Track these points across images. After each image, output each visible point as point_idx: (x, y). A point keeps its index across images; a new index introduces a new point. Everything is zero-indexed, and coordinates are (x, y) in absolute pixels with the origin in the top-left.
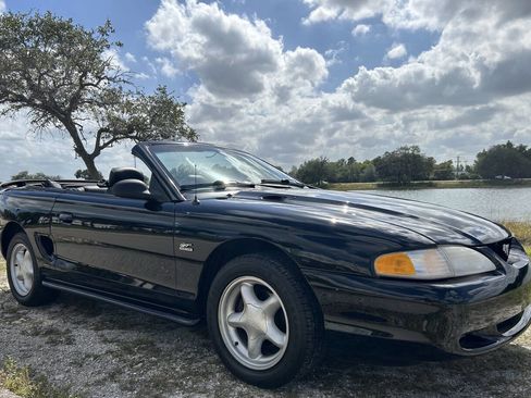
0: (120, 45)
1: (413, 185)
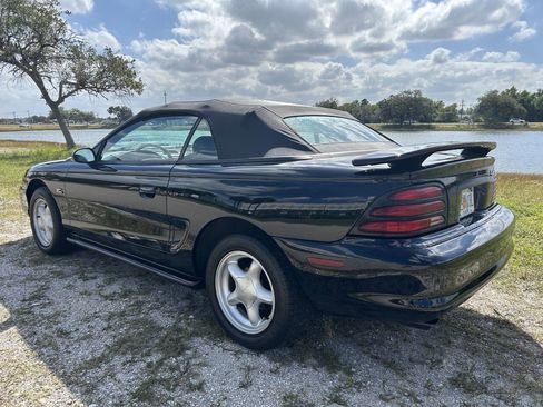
0: (68, 13)
1: (414, 127)
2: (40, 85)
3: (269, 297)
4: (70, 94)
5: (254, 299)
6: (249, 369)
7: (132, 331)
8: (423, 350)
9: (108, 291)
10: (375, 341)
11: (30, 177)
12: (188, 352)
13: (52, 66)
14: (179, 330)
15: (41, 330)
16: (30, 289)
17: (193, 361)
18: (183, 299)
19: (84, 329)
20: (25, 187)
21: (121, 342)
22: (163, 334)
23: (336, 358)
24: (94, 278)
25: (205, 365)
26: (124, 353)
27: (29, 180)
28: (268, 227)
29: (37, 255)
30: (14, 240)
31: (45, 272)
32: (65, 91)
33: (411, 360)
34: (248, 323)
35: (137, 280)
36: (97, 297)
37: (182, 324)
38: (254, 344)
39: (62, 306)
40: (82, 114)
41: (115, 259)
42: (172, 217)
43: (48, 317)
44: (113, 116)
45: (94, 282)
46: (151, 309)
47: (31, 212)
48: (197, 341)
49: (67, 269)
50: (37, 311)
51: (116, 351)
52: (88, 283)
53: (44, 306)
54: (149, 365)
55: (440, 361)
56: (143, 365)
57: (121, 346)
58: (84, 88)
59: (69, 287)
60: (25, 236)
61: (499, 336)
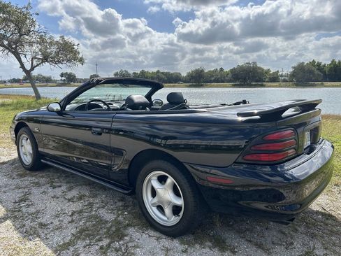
0: (37, 14)
2: (19, 59)
3: (180, 202)
4: (38, 65)
5: (169, 203)
6: (168, 250)
7: (88, 223)
8: (280, 236)
9: (70, 195)
10: (247, 230)
11: (17, 120)
12: (126, 238)
13: (27, 48)
14: (119, 223)
15: (28, 223)
16: (18, 195)
17: (130, 244)
18: (119, 201)
19: (56, 222)
20: (14, 127)
21: (81, 231)
22: (109, 225)
23: (224, 242)
24: (60, 186)
25: (138, 247)
26: (84, 239)
27: (16, 122)
28: (179, 155)
29: (22, 171)
30: (6, 160)
31: (27, 183)
32: (35, 63)
33: (273, 243)
34: (165, 218)
35: (88, 188)
36: (63, 199)
37: (120, 218)
38: (170, 232)
39: (40, 206)
40: (44, 77)
41: (73, 174)
42: (114, 148)
43: (32, 214)
44: (63, 78)
45: (60, 189)
46: (99, 208)
47: (17, 143)
48: (131, 230)
49: (42, 180)
50: (24, 210)
51: (78, 238)
52: (56, 190)
53: (29, 206)
54: (101, 248)
55: (292, 244)
56: (97, 247)
57: (82, 234)
58: (47, 61)
59: (44, 193)
60: (13, 158)
61: (327, 225)
